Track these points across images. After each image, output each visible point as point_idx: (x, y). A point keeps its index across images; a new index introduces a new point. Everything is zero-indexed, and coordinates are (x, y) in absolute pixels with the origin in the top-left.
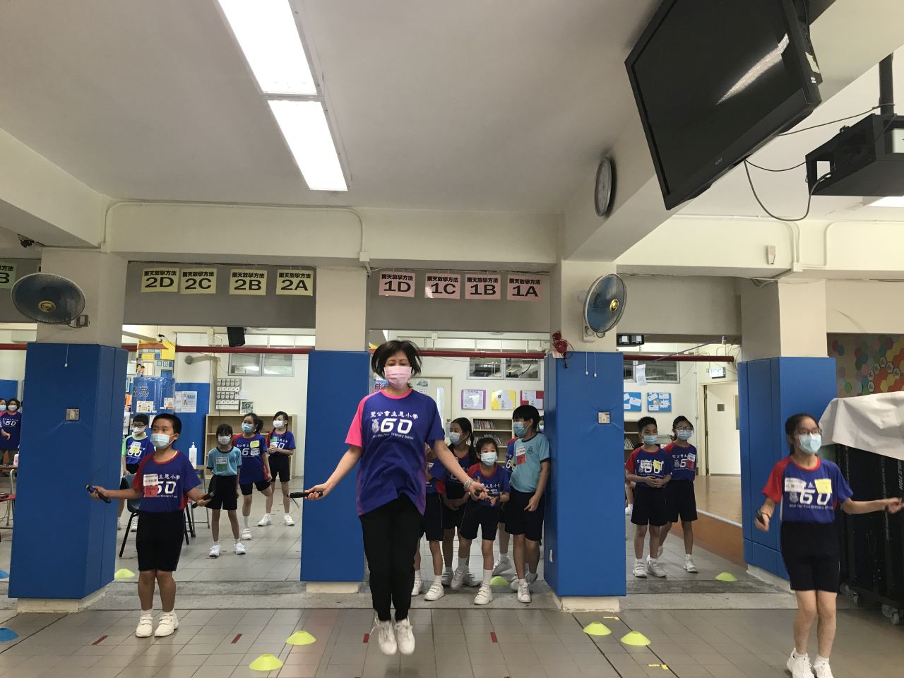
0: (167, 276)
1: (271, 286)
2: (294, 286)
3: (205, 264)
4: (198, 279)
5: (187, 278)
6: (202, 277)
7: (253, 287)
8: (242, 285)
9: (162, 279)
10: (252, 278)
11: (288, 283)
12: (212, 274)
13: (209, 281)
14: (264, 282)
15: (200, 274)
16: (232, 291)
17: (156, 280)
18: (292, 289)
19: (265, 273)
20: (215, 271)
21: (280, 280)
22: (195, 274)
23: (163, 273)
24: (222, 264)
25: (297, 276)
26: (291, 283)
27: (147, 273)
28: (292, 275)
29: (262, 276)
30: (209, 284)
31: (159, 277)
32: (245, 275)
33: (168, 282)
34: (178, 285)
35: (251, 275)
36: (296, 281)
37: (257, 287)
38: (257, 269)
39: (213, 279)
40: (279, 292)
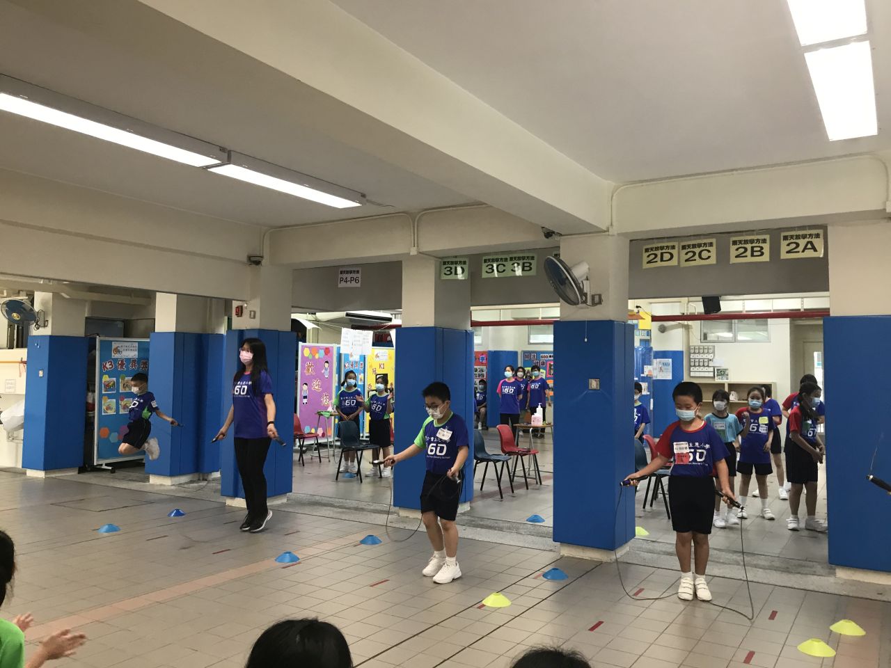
0: (667, 251)
1: (775, 251)
2: (801, 248)
3: (704, 235)
4: (697, 250)
5: (686, 251)
6: (701, 249)
7: (755, 254)
8: (744, 252)
9: (662, 254)
10: (754, 245)
11: (793, 246)
12: (711, 244)
13: (709, 251)
14: (766, 247)
15: (699, 245)
16: (733, 260)
17: (656, 255)
18: (799, 252)
19: (767, 237)
20: (714, 241)
21: (784, 243)
22: (694, 246)
23: (662, 248)
24: (721, 233)
25: (804, 237)
26: (798, 245)
27: (647, 250)
28: (798, 237)
29: (764, 241)
30: (709, 254)
31: (659, 253)
32: (746, 242)
33: (669, 256)
34: (678, 258)
35: (752, 241)
36: (802, 242)
37: (759, 253)
38: (757, 234)
39: (713, 249)
40: (784, 256)
